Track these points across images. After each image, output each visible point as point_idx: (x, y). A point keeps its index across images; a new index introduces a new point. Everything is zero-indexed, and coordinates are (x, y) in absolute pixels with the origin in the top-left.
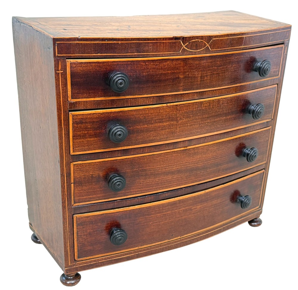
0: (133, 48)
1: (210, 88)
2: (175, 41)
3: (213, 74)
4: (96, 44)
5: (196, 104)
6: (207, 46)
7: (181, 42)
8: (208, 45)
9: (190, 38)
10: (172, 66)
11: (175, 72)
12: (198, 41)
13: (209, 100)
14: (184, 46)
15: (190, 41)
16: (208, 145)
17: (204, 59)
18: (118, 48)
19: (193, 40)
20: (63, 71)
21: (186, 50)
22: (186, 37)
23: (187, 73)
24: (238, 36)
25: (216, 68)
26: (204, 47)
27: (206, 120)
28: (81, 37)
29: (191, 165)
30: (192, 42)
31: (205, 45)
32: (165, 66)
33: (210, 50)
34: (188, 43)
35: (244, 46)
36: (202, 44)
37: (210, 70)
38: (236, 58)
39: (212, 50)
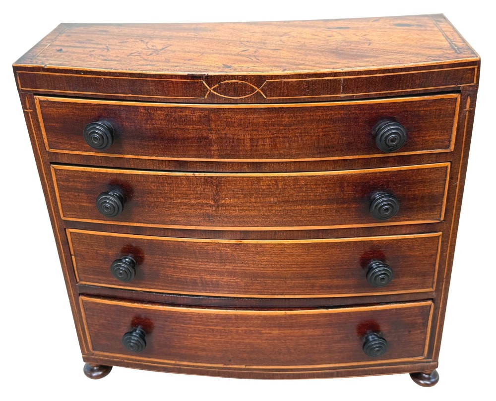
0: (124, 86)
1: (272, 159)
2: (192, 81)
3: (277, 137)
4: (68, 77)
5: (248, 180)
6: (257, 91)
7: (204, 83)
9: (220, 77)
10: (194, 119)
11: (200, 128)
12: (237, 82)
13: (275, 177)
14: (211, 89)
15: (220, 82)
16: (284, 244)
17: (254, 113)
18: (101, 84)
19: (227, 81)
20: (32, 111)
21: (217, 95)
22: (212, 76)
23: (223, 132)
25: (281, 128)
26: (250, 94)
27: (272, 206)
28: (47, 66)
29: (253, 269)
30: (225, 83)
31: (253, 90)
32: (181, 117)
33: (265, 97)
34: (217, 85)
35: (345, 94)
36: (246, 87)
37: (268, 130)
38: (327, 113)
39: (267, 98)
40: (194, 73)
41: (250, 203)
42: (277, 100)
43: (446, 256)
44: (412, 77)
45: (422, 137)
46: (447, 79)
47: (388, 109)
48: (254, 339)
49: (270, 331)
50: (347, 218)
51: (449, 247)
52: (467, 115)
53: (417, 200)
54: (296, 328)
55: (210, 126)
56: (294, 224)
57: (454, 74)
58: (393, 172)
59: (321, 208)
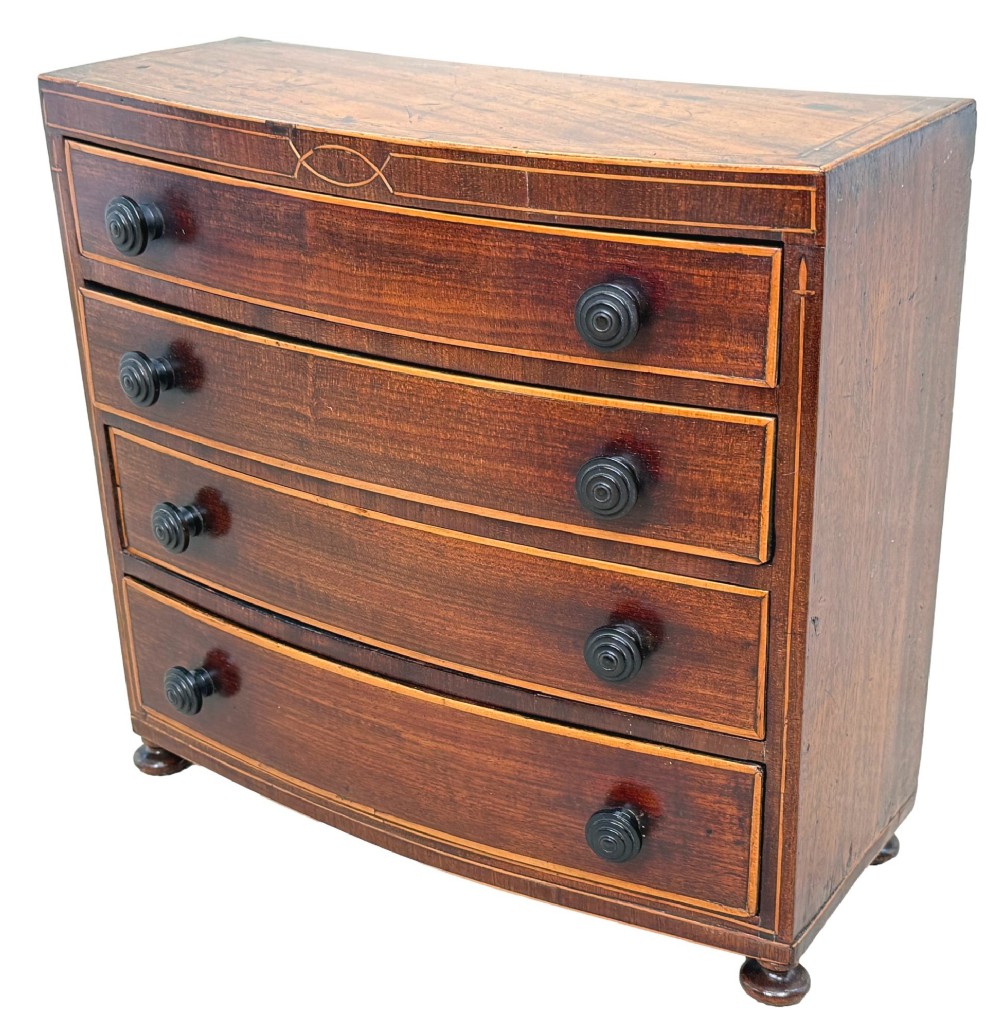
2: (273, 136)
4: (103, 107)
6: (376, 175)
7: (291, 144)
8: (378, 172)
9: (314, 134)
10: (278, 217)
11: (287, 240)
12: (343, 151)
14: (302, 160)
15: (315, 146)
17: (373, 221)
19: (326, 146)
21: (312, 173)
22: (301, 130)
24: (495, 163)
25: (420, 262)
26: (366, 179)
27: (408, 444)
30: (324, 149)
31: (370, 172)
32: (258, 211)
33: (391, 191)
34: (311, 152)
35: (536, 207)
36: (357, 164)
37: (398, 263)
38: (503, 245)
39: (396, 193)
40: (274, 120)
41: (370, 426)
42: (413, 201)
43: (784, 658)
44: (670, 191)
45: (700, 338)
46: (746, 210)
47: (623, 257)
48: (386, 749)
49: (415, 738)
50: (554, 505)
51: (789, 636)
52: (803, 306)
53: (701, 496)
54: (467, 746)
55: (302, 236)
56: (451, 495)
57: (762, 200)
58: (646, 414)
59: (500, 467)
